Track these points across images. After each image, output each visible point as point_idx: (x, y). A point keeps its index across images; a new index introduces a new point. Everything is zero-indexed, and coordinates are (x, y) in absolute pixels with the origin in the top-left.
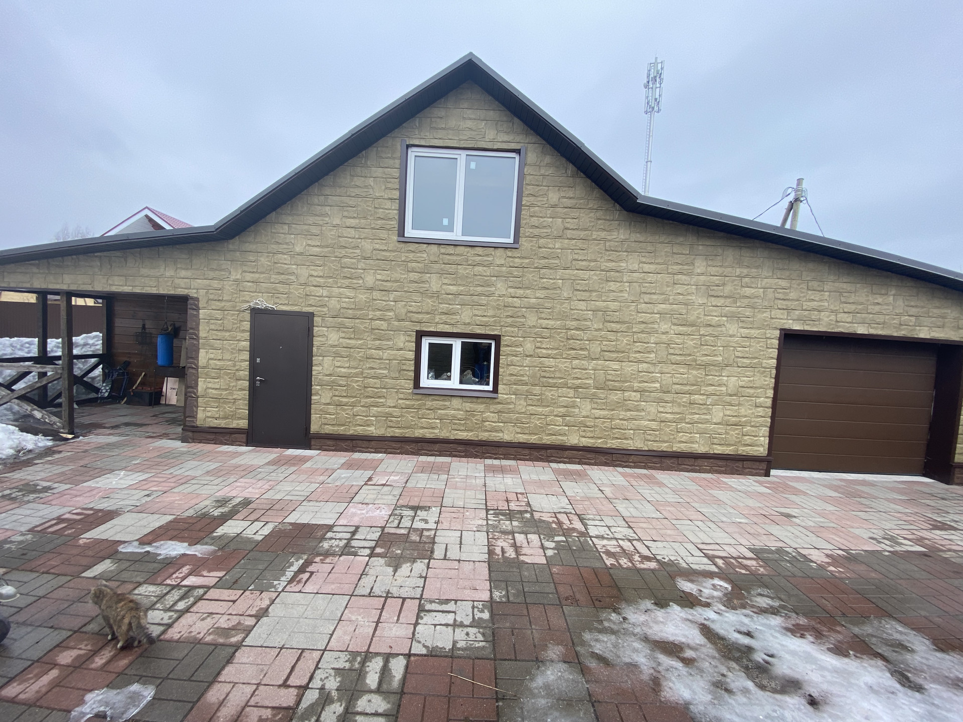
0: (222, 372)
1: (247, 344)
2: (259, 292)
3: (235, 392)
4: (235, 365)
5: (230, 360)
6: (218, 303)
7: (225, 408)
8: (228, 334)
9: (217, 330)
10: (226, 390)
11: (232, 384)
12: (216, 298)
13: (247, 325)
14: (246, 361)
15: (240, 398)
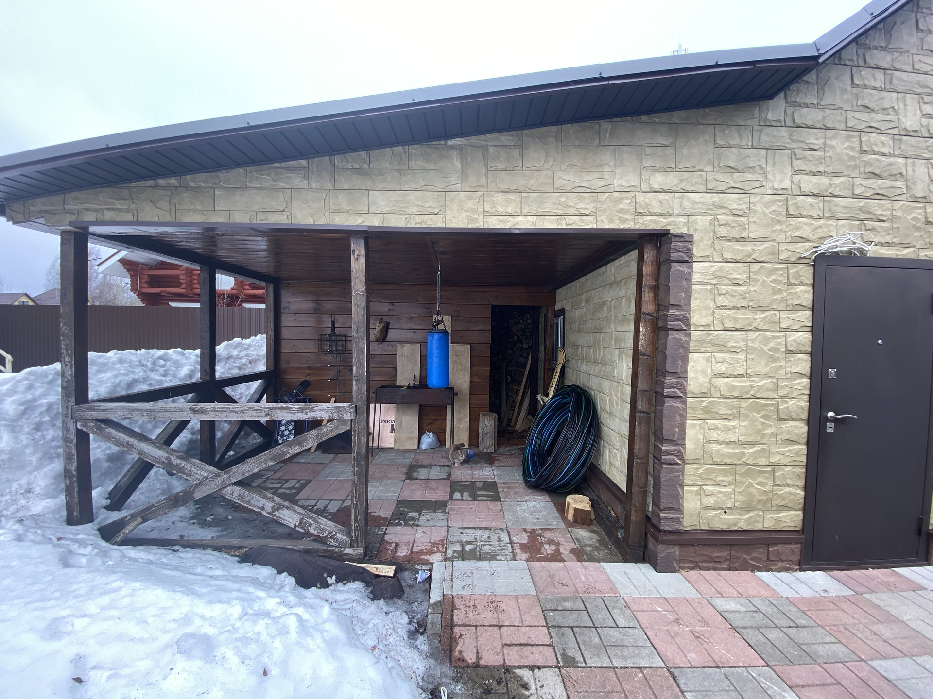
0: (744, 404)
1: (805, 337)
2: (829, 219)
3: (774, 449)
4: (777, 387)
5: (766, 376)
6: (737, 246)
7: (750, 486)
8: (760, 316)
9: (735, 308)
10: (753, 444)
11: (769, 431)
12: (734, 234)
13: (805, 295)
14: (802, 375)
15: (786, 461)
